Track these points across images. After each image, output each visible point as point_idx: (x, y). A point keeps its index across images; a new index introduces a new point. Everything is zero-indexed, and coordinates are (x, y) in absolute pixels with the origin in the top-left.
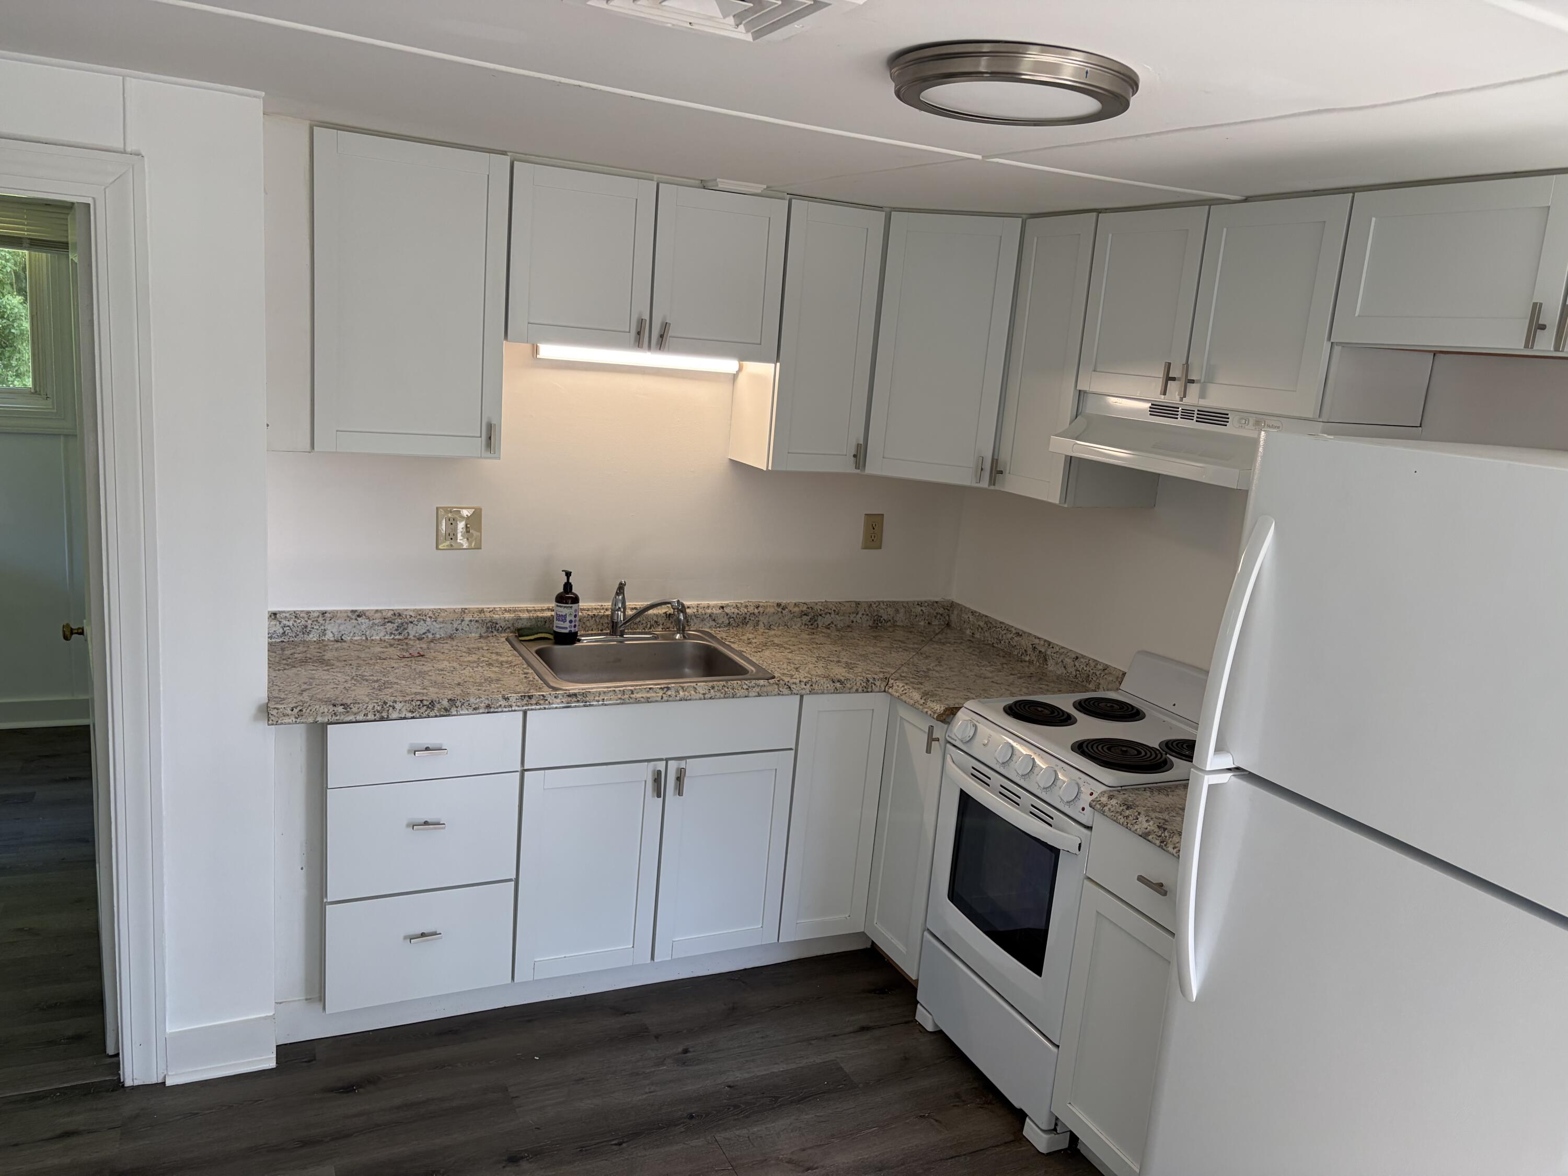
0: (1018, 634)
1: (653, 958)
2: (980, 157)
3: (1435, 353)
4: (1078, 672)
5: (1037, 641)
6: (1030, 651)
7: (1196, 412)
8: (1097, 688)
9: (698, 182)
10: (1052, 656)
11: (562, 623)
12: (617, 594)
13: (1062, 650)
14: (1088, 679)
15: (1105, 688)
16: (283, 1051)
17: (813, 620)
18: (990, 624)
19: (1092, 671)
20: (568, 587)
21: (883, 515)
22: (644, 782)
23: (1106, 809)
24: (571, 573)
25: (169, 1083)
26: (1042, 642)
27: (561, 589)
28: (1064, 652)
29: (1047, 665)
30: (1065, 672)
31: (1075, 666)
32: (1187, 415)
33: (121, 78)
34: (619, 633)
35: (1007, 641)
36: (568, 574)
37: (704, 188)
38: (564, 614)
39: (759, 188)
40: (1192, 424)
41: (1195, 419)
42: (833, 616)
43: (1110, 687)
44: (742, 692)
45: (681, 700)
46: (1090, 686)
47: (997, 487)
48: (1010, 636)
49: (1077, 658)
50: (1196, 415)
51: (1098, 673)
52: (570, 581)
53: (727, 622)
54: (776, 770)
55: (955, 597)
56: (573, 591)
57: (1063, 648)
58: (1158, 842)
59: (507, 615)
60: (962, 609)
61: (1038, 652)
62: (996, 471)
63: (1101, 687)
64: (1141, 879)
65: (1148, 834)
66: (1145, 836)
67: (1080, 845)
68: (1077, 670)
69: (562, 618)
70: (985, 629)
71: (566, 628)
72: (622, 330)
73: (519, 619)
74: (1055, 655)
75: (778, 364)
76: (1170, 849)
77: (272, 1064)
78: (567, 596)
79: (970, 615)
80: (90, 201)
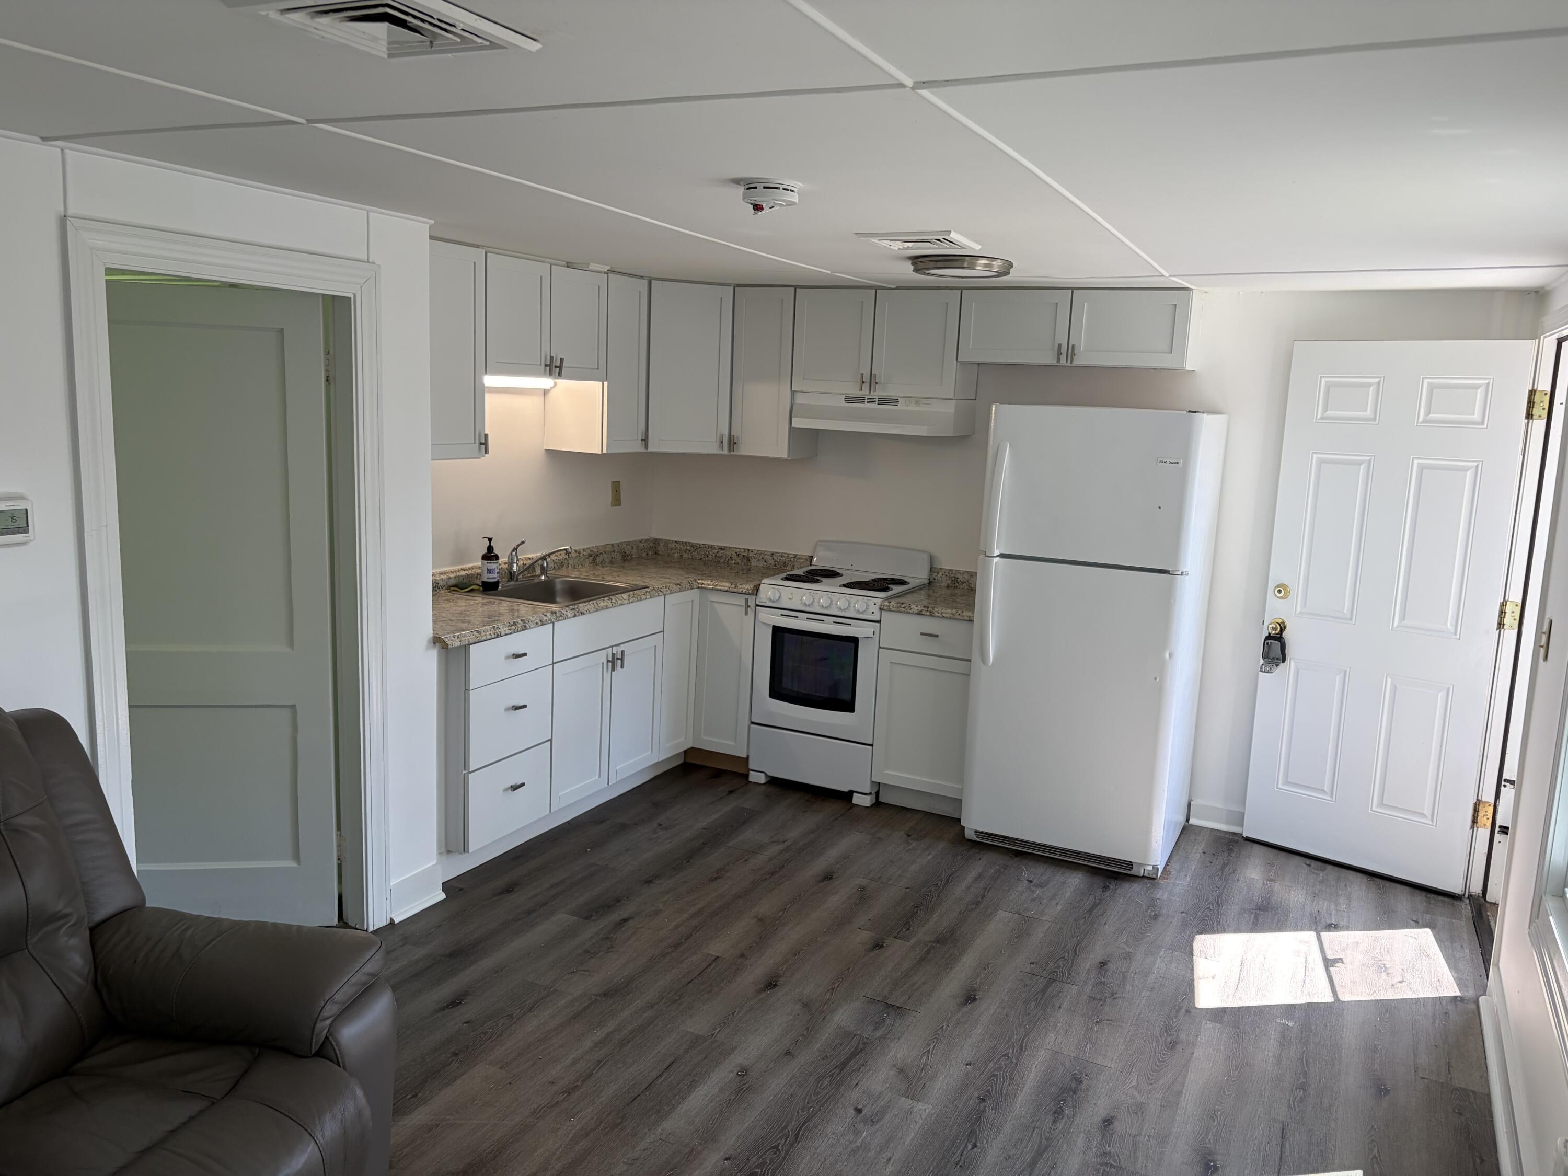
0: (721, 549)
1: (608, 784)
2: (829, 272)
3: (979, 364)
4: (776, 562)
5: (738, 550)
6: (734, 556)
7: (877, 399)
8: (793, 568)
9: (565, 263)
10: (754, 557)
11: (493, 574)
12: (513, 551)
13: (760, 552)
14: (785, 564)
15: (799, 567)
16: (446, 887)
17: (594, 559)
18: (695, 547)
19: (787, 559)
20: (490, 549)
21: (619, 482)
22: (601, 665)
23: (891, 607)
24: (492, 538)
25: (397, 921)
26: (743, 550)
27: (485, 551)
28: (759, 553)
29: (750, 563)
30: (766, 564)
31: (773, 559)
32: (871, 401)
33: (366, 212)
34: (515, 579)
35: (714, 555)
36: (490, 540)
37: (568, 267)
38: (494, 568)
39: (606, 268)
40: (876, 406)
41: (877, 403)
42: (604, 554)
43: (802, 566)
44: (643, 597)
45: (620, 605)
46: (787, 568)
47: (735, 453)
48: (715, 551)
49: (773, 554)
50: (877, 401)
51: (792, 560)
52: (492, 545)
53: (553, 566)
54: (656, 646)
55: (655, 534)
56: (494, 552)
57: (759, 550)
58: (928, 613)
59: (442, 577)
60: (666, 542)
61: (742, 556)
62: (732, 442)
63: (795, 567)
64: (922, 634)
65: (921, 611)
66: (920, 613)
67: (874, 632)
68: (775, 561)
69: (490, 571)
70: (692, 551)
71: (495, 578)
72: (536, 364)
73: (450, 578)
74: (756, 556)
75: (606, 383)
76: (937, 614)
77: (443, 896)
78: (490, 555)
79: (675, 544)
80: (351, 296)
